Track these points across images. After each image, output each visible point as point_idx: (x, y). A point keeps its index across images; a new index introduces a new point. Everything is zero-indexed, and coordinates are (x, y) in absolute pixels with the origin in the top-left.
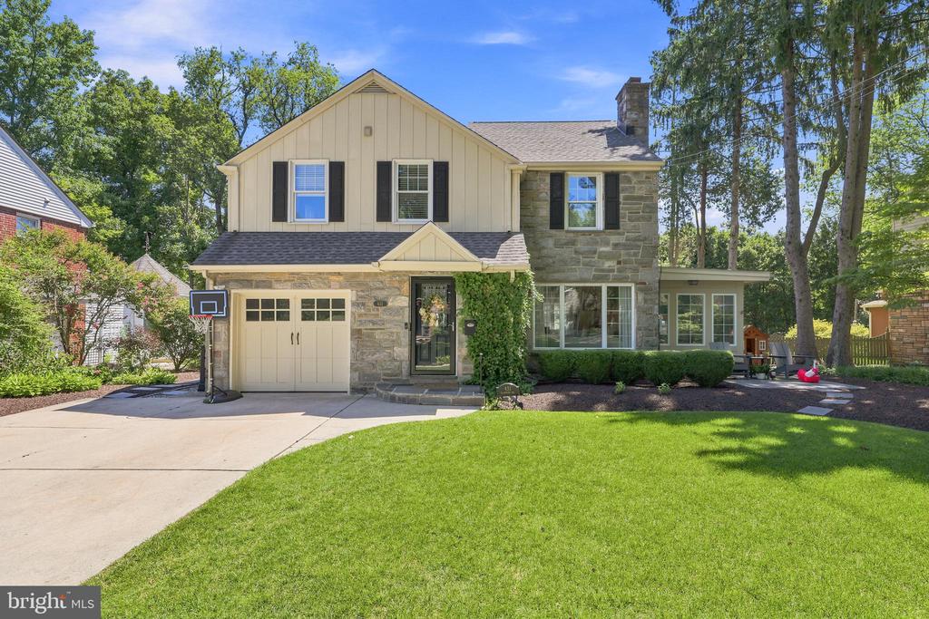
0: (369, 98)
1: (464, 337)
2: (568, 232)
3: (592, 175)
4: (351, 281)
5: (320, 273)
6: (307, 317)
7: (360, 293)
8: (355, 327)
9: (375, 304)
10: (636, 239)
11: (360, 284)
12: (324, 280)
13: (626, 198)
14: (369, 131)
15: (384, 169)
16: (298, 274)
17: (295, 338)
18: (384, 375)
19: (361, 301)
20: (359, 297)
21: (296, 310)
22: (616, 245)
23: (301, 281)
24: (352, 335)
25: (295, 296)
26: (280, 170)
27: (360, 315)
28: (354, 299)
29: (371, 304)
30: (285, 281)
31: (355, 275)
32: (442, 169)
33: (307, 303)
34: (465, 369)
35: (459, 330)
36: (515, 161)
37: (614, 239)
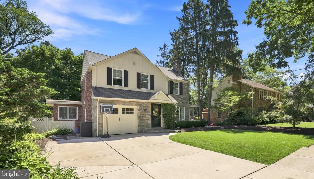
0: (134, 55)
1: (163, 118)
2: (173, 95)
3: (177, 82)
4: (138, 104)
5: (130, 101)
6: (123, 113)
7: (140, 107)
8: (139, 116)
9: (144, 110)
10: (186, 98)
11: (140, 105)
12: (130, 103)
13: (184, 89)
14: (134, 64)
15: (138, 75)
16: (124, 101)
17: (120, 119)
18: (146, 128)
19: (140, 109)
20: (140, 108)
21: (120, 111)
22: (182, 98)
23: (124, 103)
24: (138, 118)
25: (120, 107)
26: (109, 70)
27: (140, 113)
28: (138, 108)
29: (142, 110)
30: (120, 103)
31: (139, 102)
32: (152, 77)
33: (123, 109)
34: (163, 126)
35: (161, 116)
36: (167, 78)
37: (182, 97)
